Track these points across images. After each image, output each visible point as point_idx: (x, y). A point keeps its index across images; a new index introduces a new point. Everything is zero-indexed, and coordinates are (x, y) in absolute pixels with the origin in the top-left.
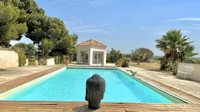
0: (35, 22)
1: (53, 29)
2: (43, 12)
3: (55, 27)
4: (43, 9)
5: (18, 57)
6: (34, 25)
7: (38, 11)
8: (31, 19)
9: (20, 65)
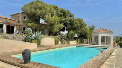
0: (68, 22)
1: (75, 25)
2: (73, 16)
3: (77, 23)
4: (73, 14)
5: (54, 41)
6: (67, 23)
7: (70, 16)
8: (66, 20)
9: (55, 44)
